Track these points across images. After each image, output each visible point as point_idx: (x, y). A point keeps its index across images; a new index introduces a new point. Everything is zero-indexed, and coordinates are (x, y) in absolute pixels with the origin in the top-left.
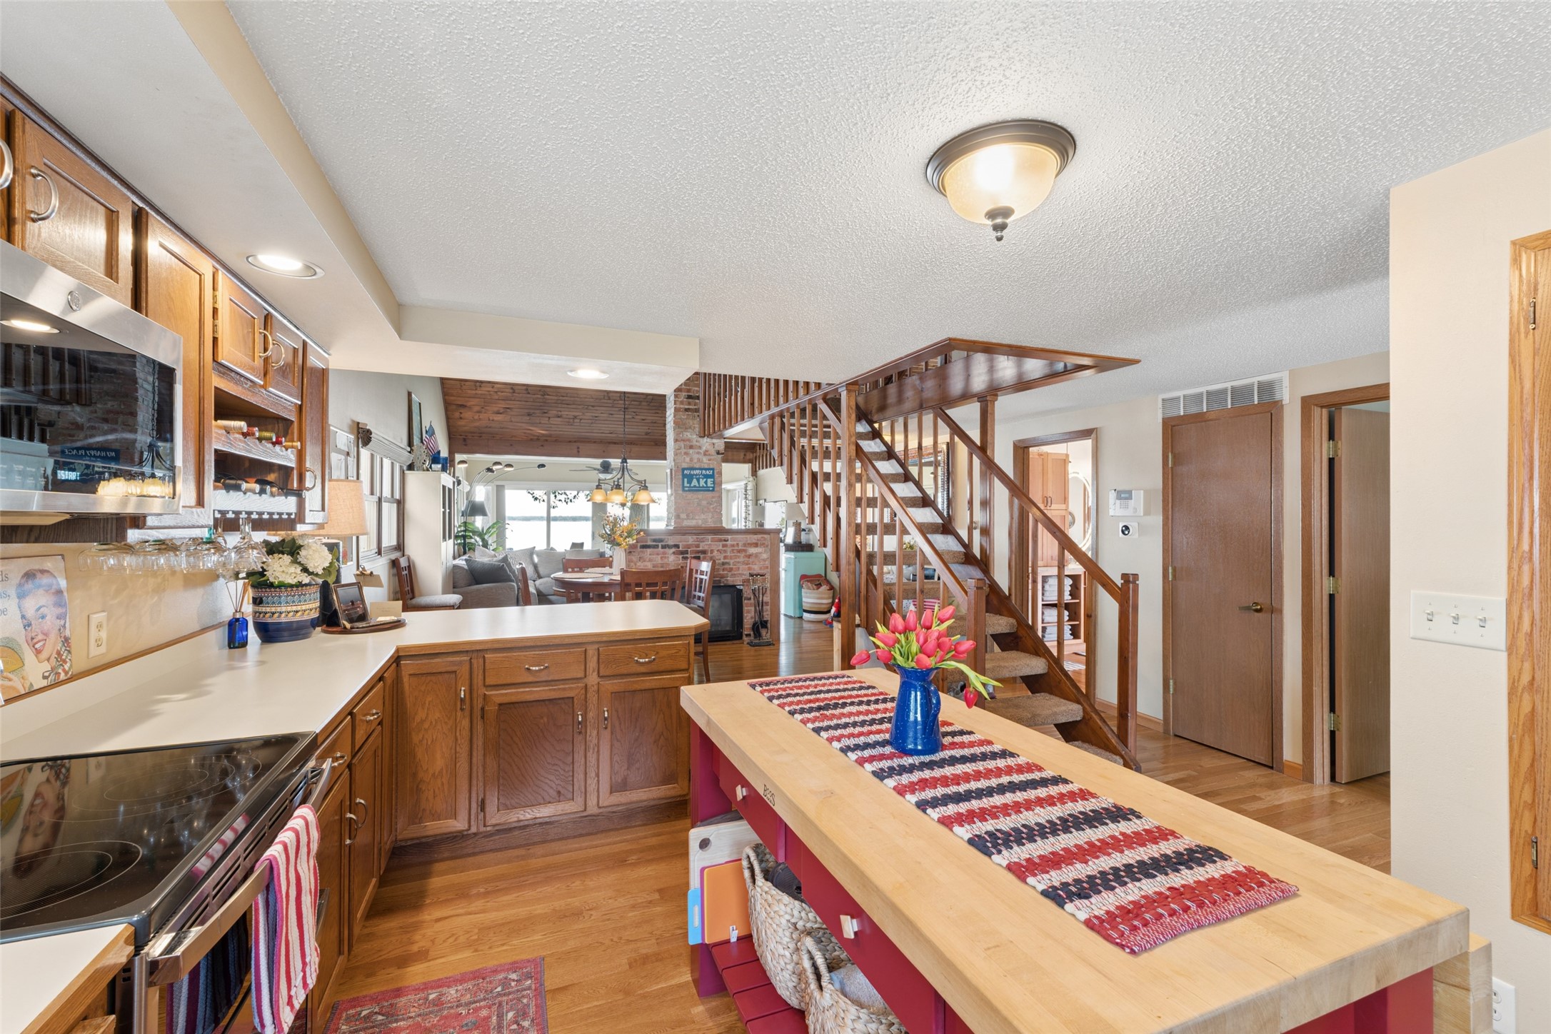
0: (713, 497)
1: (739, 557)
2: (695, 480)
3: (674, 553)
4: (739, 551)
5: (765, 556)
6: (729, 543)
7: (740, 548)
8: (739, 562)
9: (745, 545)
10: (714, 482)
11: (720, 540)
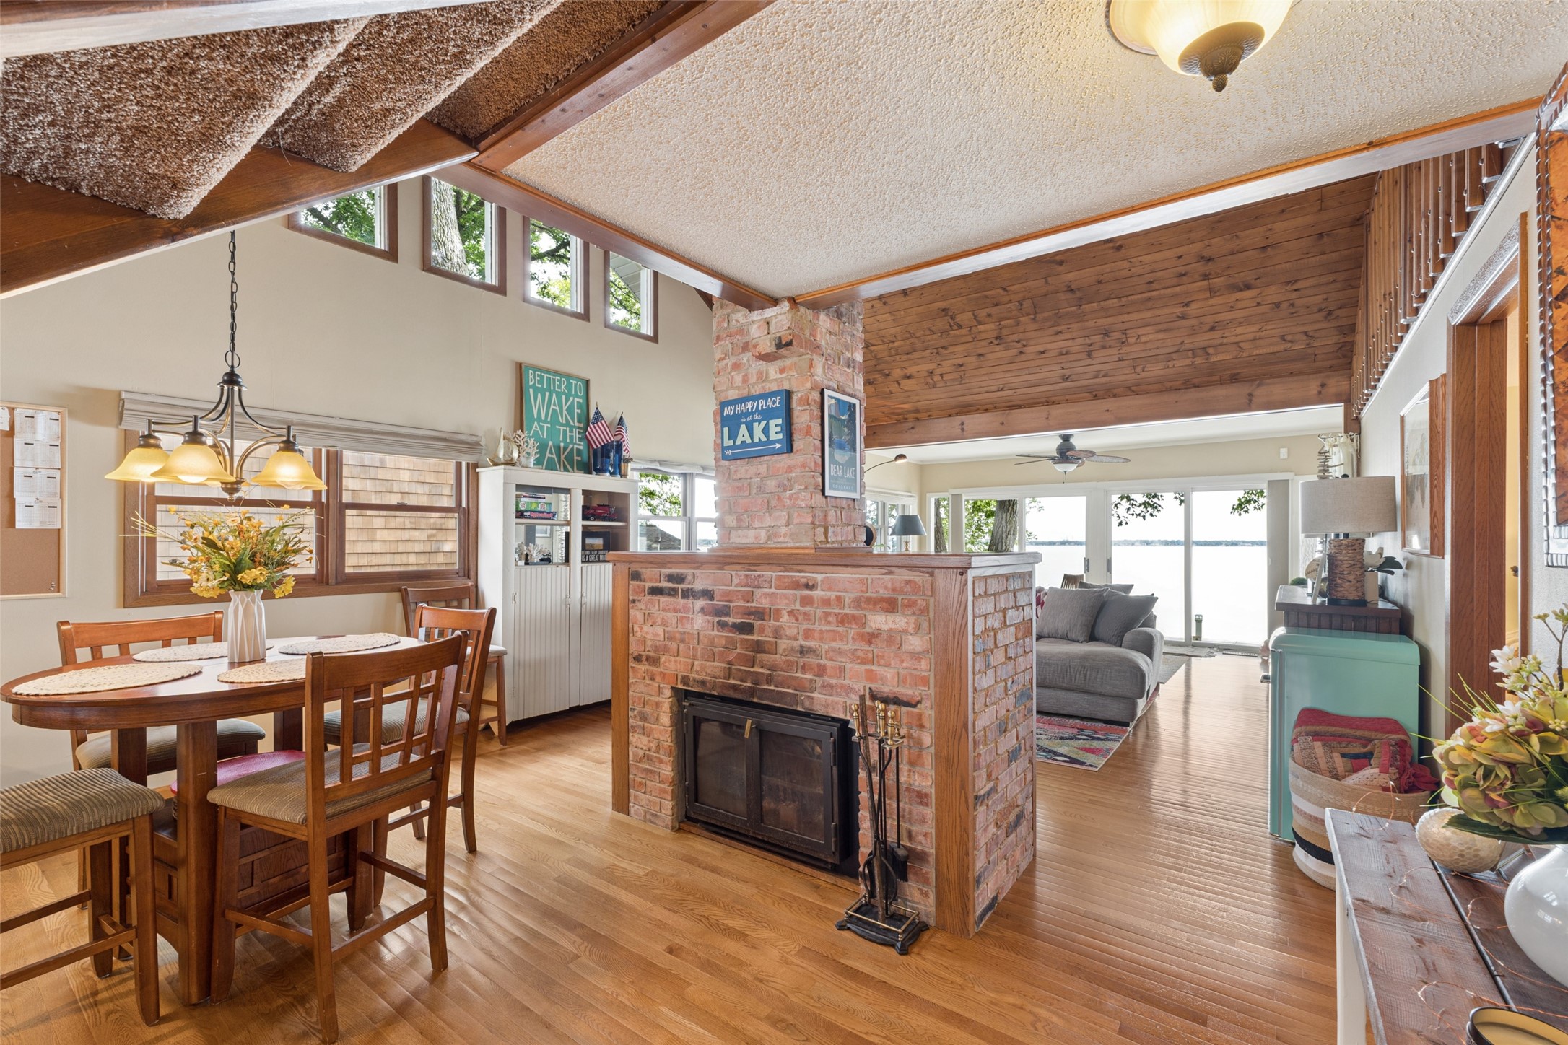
0: (790, 469)
1: (842, 637)
2: (743, 428)
3: (702, 610)
4: (843, 620)
5: (916, 643)
6: (817, 593)
7: (847, 611)
8: (840, 652)
9: (857, 603)
10: (784, 425)
11: (796, 585)
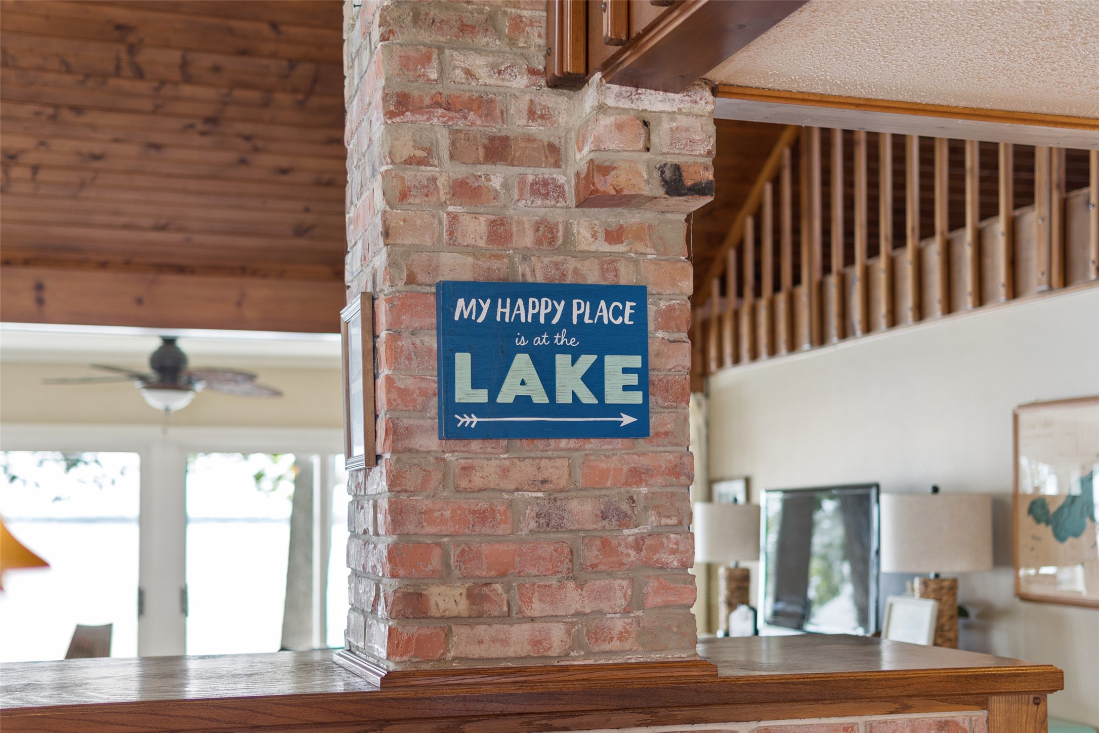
0: (637, 475)
2: (522, 365)
10: (643, 372)
